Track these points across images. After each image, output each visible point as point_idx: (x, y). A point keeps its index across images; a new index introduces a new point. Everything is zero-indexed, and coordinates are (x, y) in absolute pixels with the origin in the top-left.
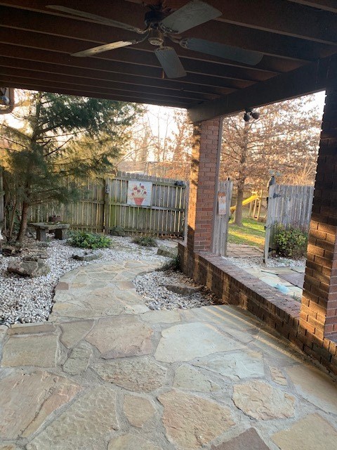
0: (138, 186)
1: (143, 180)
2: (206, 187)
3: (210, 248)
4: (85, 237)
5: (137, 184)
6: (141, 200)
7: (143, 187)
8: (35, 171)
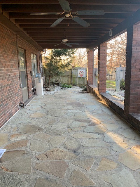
0: (81, 71)
1: (83, 69)
2: (90, 68)
3: (92, 84)
4: (65, 85)
5: (81, 70)
6: (82, 75)
7: (83, 71)
8: (51, 68)
